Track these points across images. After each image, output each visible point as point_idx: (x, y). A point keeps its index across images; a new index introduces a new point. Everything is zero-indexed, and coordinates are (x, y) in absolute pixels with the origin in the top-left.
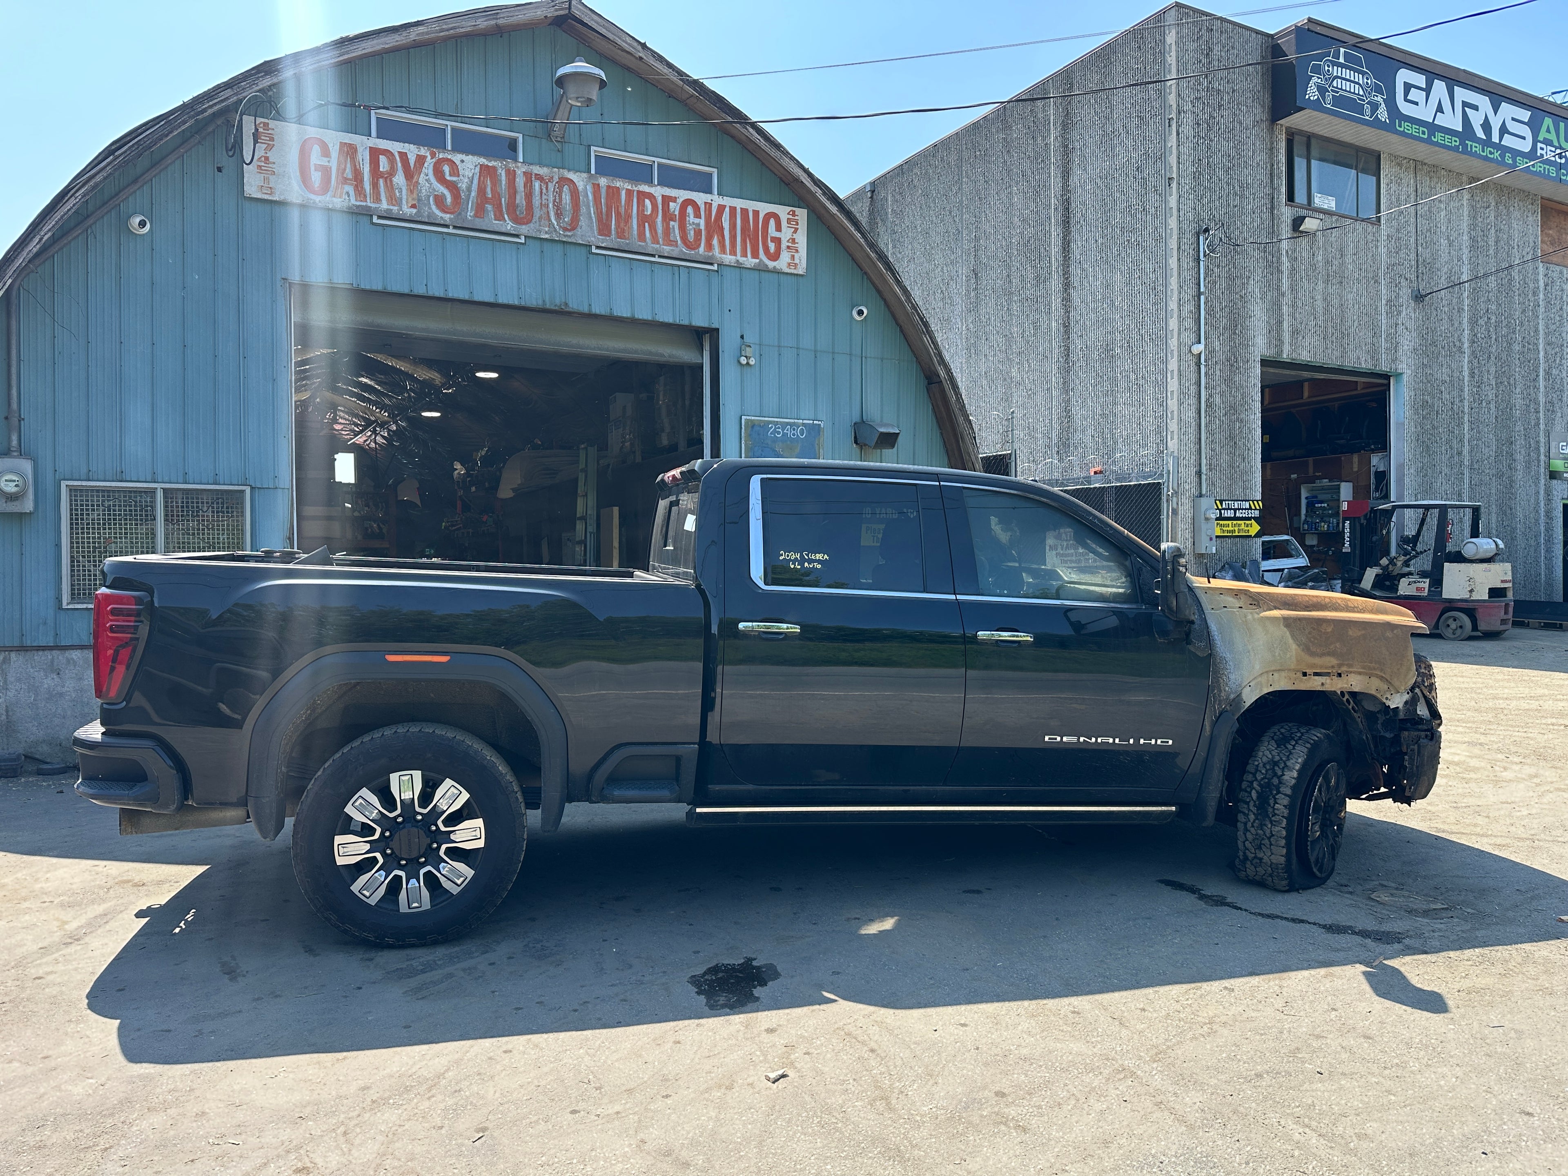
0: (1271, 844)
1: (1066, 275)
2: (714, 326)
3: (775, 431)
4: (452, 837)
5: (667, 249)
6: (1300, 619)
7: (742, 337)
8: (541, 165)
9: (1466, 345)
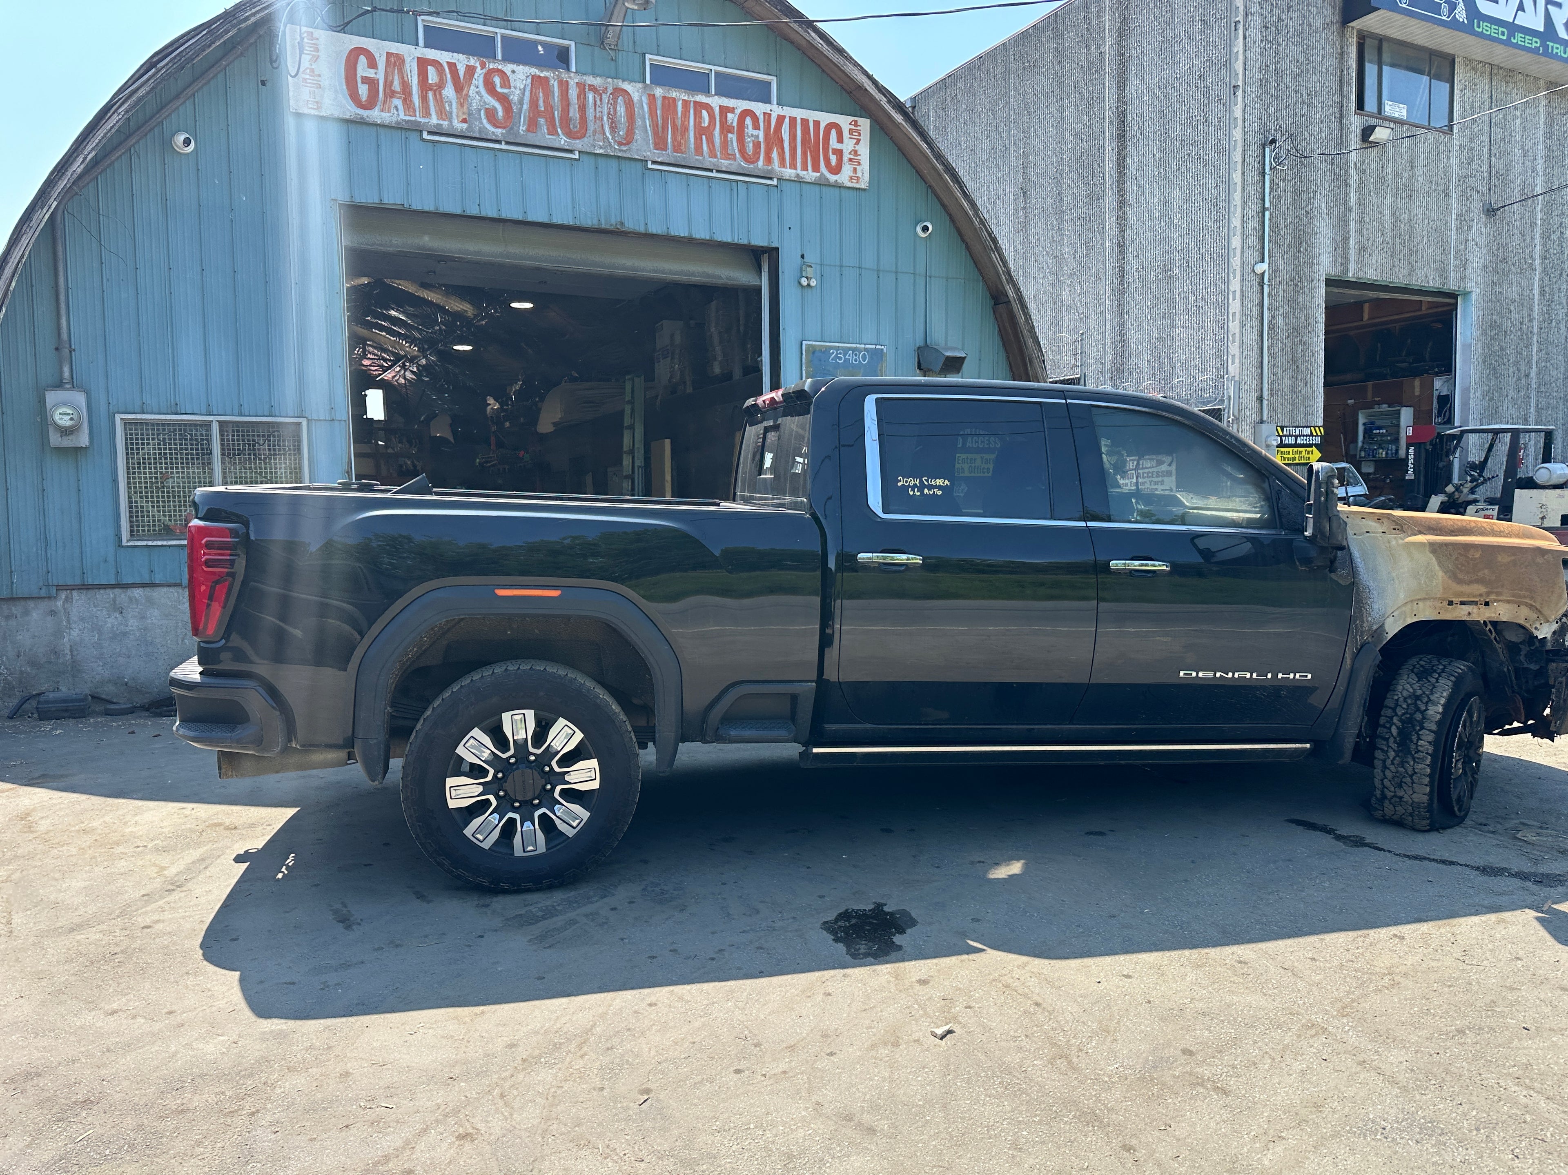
0: (1413, 783)
1: (1121, 192)
2: (774, 245)
3: (837, 357)
4: (567, 778)
5: (725, 164)
6: (1446, 545)
7: (803, 256)
8: (595, 75)
9: (1537, 262)
